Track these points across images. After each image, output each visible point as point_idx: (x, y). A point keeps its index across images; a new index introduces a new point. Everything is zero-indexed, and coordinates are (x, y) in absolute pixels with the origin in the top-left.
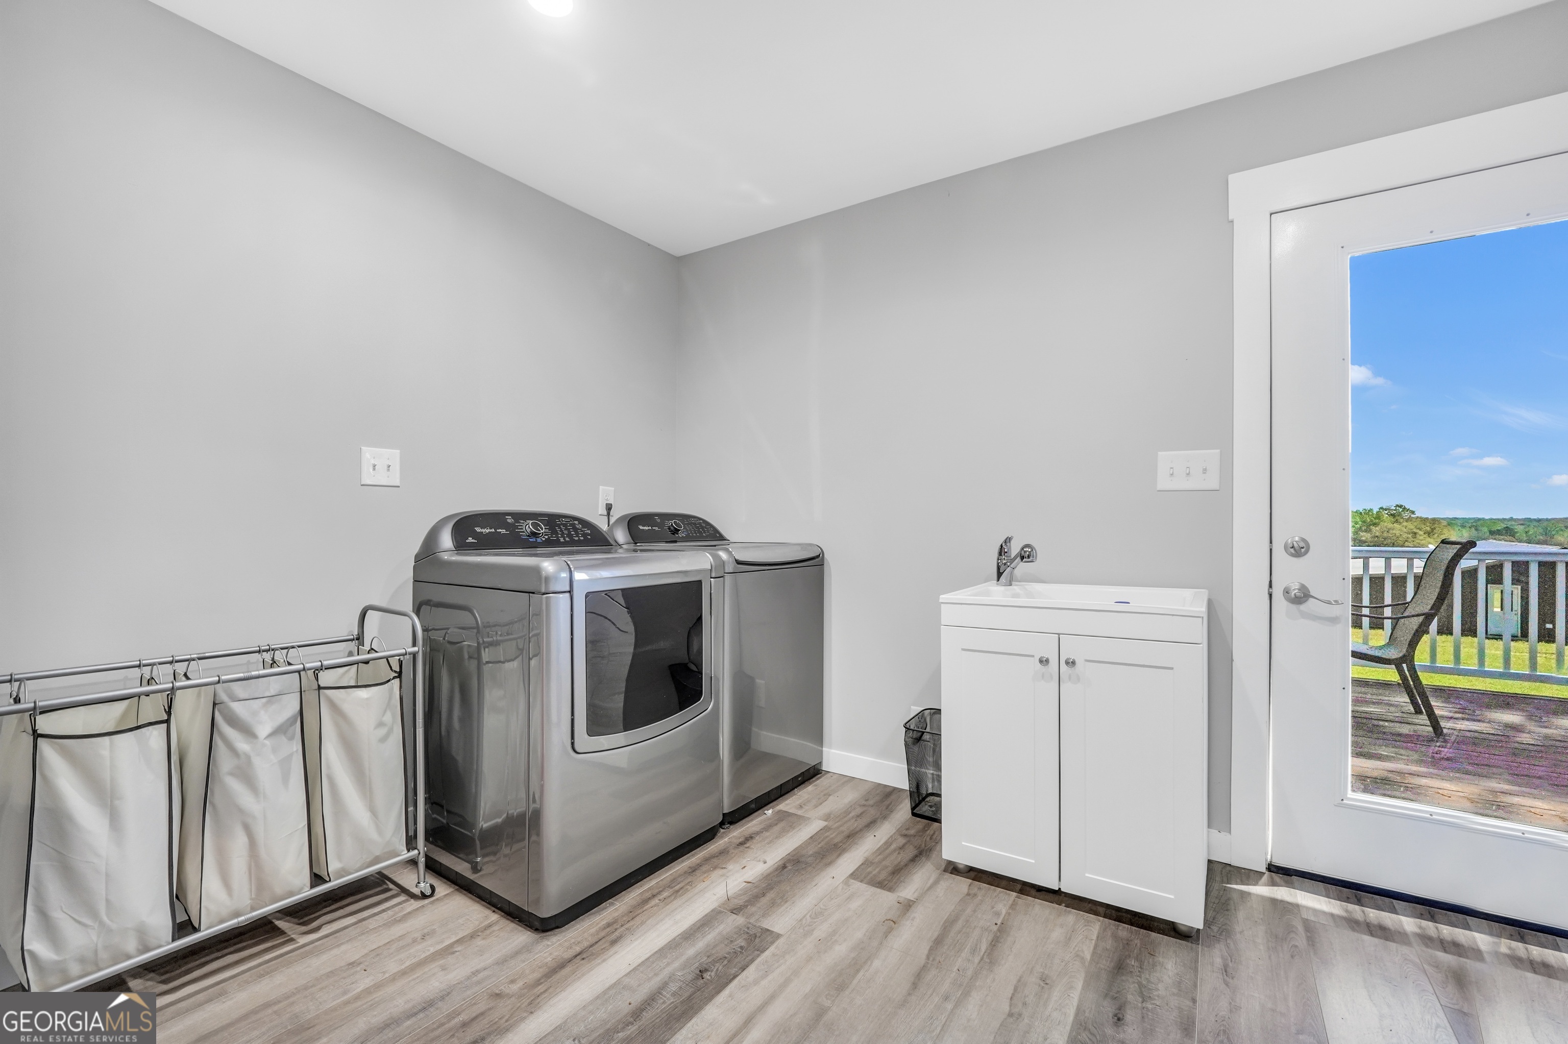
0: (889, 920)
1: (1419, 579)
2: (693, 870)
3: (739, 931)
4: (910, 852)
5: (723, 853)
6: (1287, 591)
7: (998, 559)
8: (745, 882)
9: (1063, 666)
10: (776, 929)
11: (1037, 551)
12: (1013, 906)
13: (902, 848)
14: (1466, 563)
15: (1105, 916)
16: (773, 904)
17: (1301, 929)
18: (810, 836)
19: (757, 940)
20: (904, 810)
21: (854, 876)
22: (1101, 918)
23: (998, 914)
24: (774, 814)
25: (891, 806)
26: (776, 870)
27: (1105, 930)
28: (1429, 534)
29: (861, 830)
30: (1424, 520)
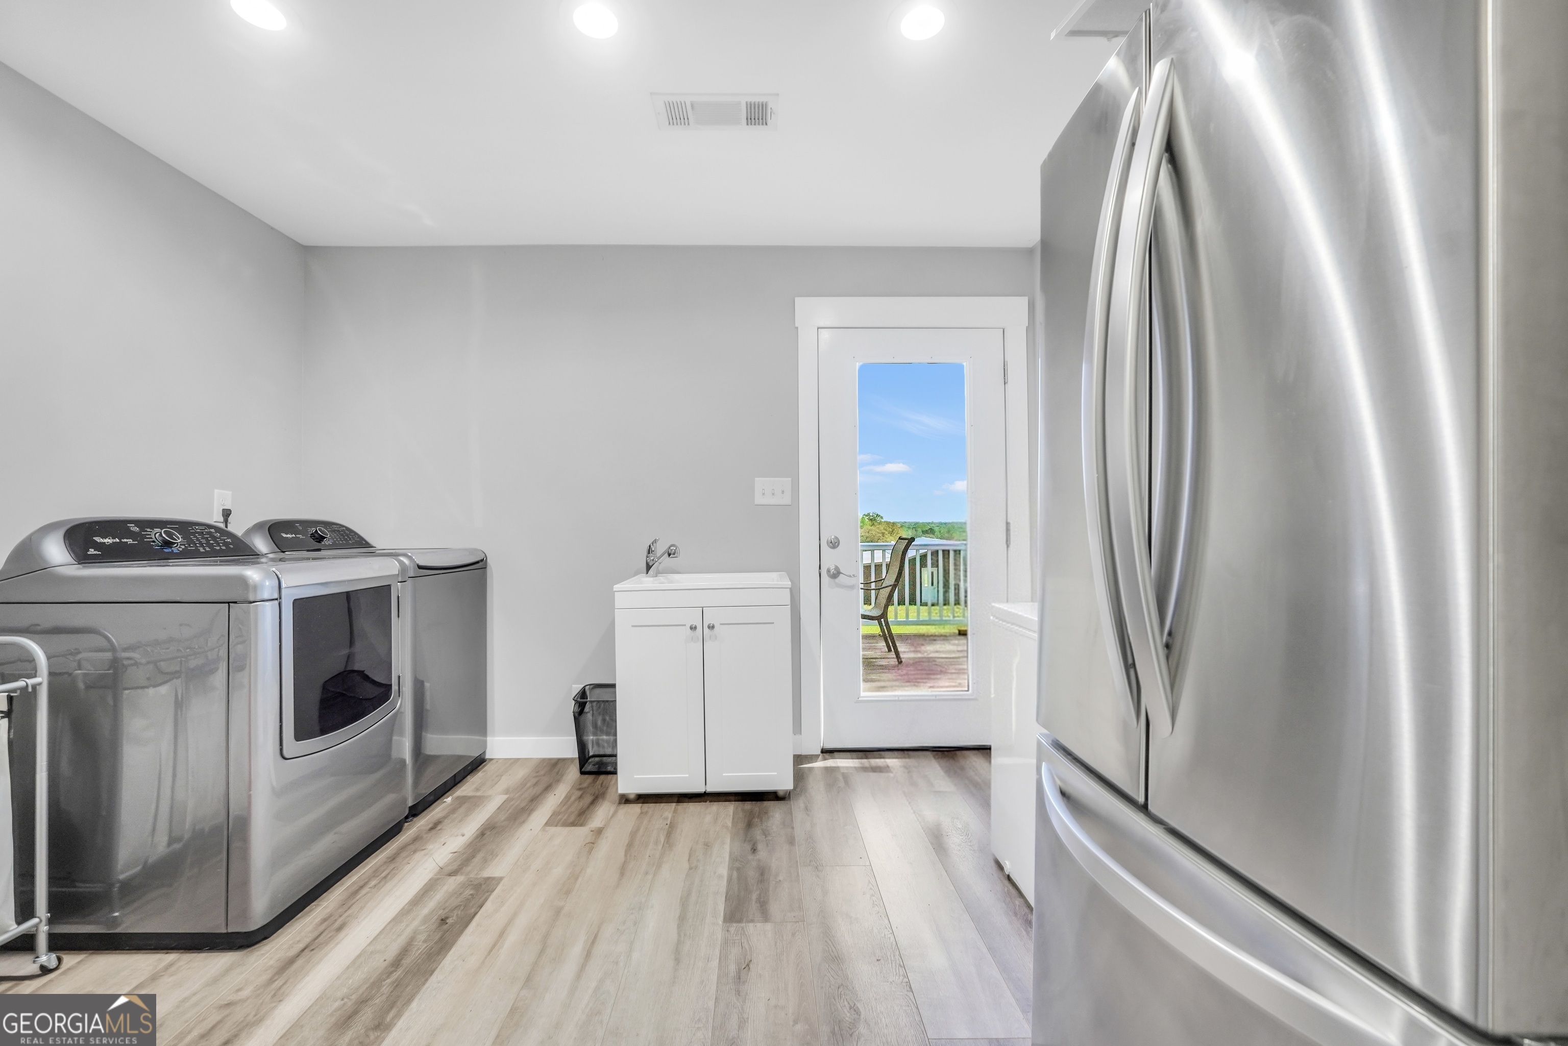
0: (589, 843)
1: (888, 566)
2: (393, 859)
3: (464, 886)
4: (588, 799)
5: (417, 839)
6: (828, 571)
7: (647, 557)
8: (452, 853)
9: (706, 630)
10: (497, 874)
11: (680, 549)
12: (675, 811)
13: (581, 797)
14: (911, 553)
15: (735, 801)
16: (485, 861)
17: (841, 778)
18: (497, 808)
19: (483, 887)
20: (573, 772)
21: (548, 824)
22: (734, 803)
23: (666, 819)
24: (453, 800)
25: (560, 772)
26: (477, 837)
27: (737, 808)
28: (891, 533)
29: (541, 794)
30: (888, 523)
